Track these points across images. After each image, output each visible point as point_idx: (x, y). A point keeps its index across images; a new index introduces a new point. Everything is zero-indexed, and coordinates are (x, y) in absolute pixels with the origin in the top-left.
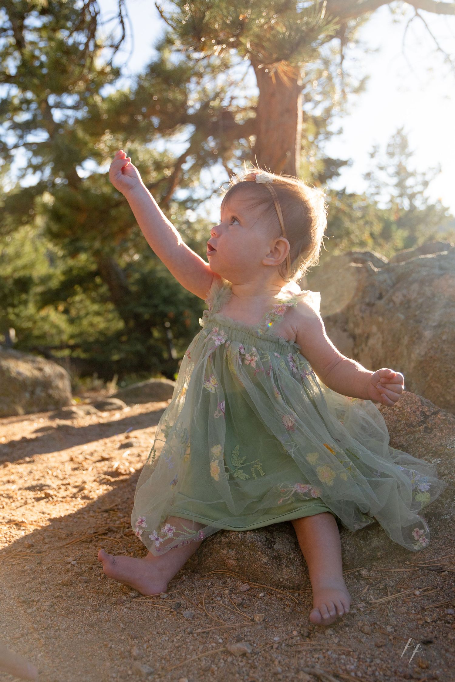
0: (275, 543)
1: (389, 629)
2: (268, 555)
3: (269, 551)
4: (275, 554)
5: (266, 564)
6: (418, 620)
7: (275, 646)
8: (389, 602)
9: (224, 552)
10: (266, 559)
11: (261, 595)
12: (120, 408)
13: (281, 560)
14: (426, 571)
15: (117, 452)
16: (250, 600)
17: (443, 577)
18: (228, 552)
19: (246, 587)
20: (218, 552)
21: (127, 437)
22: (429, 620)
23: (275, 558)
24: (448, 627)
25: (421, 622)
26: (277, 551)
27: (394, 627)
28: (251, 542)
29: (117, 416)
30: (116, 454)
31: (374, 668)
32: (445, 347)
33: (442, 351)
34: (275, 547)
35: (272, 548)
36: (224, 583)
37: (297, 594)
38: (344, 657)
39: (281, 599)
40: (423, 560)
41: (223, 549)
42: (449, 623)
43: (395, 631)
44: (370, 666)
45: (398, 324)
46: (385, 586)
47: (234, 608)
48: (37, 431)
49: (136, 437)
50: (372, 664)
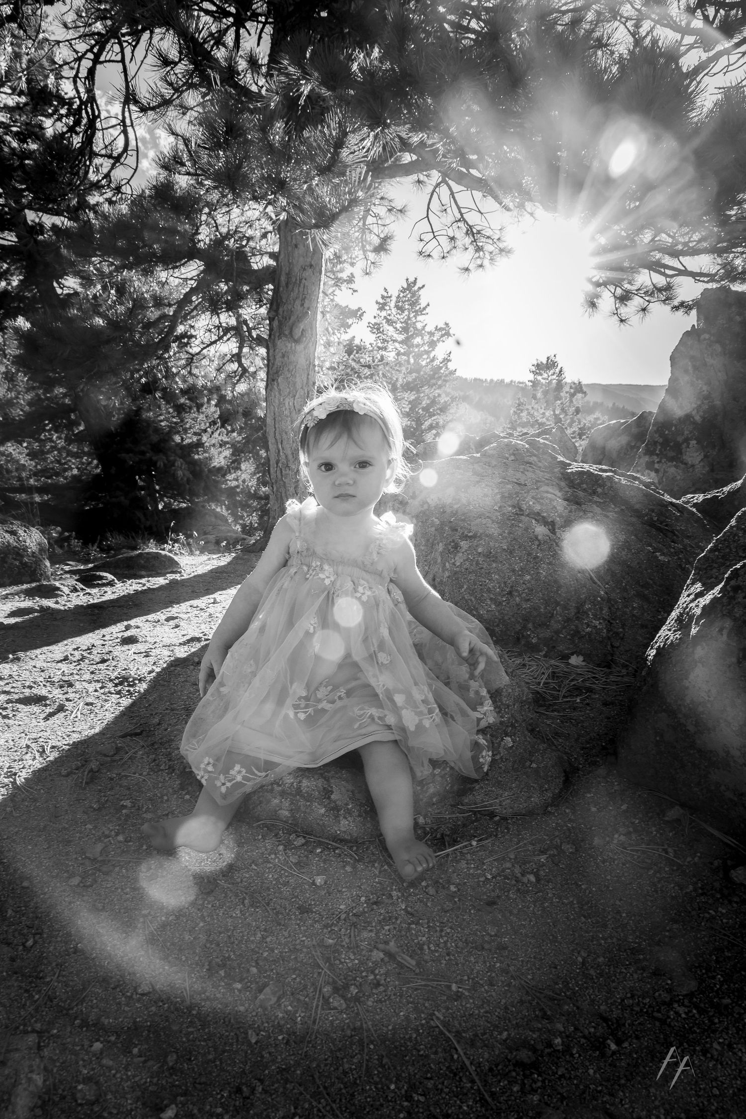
0: (332, 792)
1: (453, 888)
2: (325, 807)
3: (326, 801)
4: (332, 805)
5: (323, 815)
6: (479, 876)
7: (343, 916)
8: (448, 855)
9: (276, 801)
10: (323, 811)
11: (319, 850)
12: (111, 584)
13: (338, 811)
14: (479, 816)
15: (119, 648)
16: (307, 857)
17: (495, 822)
18: (281, 802)
19: (301, 841)
20: (269, 801)
21: (128, 628)
22: (489, 877)
23: (333, 809)
24: (508, 884)
25: (482, 879)
26: (335, 802)
27: (457, 885)
28: (307, 792)
29: (110, 594)
30: (118, 651)
31: (445, 939)
32: (481, 559)
33: (477, 563)
34: (332, 797)
35: (329, 798)
36: (276, 835)
37: (355, 848)
38: (414, 926)
39: (340, 855)
40: (475, 804)
41: (275, 798)
42: (508, 879)
43: (459, 890)
44: (441, 936)
45: (433, 529)
46: (442, 835)
47: (291, 868)
48: (13, 614)
49: (138, 627)
50: (443, 934)
